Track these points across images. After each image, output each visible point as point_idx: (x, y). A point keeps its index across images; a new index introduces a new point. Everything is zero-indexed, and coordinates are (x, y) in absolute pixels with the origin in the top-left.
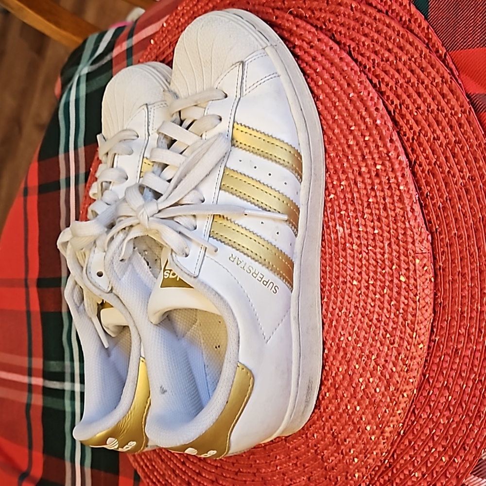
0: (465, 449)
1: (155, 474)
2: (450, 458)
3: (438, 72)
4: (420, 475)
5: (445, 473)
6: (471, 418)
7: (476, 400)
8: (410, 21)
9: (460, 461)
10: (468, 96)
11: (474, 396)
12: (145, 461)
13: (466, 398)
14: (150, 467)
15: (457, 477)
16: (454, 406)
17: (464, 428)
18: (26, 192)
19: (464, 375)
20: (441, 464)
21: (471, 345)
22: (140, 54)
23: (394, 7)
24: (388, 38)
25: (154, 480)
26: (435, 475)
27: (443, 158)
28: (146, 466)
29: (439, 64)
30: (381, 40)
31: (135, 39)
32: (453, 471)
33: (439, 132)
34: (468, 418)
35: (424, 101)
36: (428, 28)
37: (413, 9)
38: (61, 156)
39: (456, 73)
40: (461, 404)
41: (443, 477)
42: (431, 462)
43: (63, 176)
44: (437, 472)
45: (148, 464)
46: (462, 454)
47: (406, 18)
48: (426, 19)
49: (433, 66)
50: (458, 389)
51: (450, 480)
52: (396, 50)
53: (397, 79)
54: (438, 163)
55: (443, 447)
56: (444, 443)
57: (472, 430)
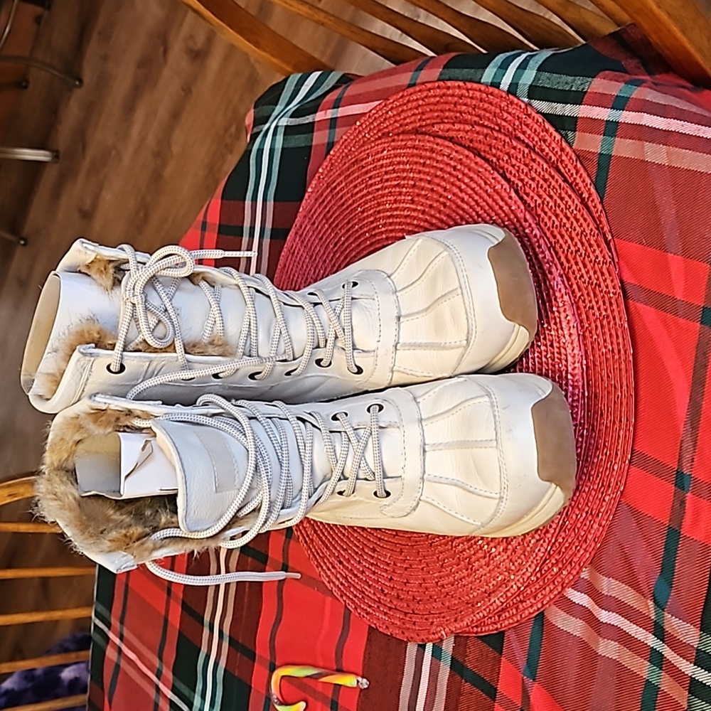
0: (571, 565)
1: (352, 589)
2: (560, 569)
3: (601, 252)
4: (535, 579)
5: (553, 582)
6: (580, 541)
7: (585, 528)
8: (588, 199)
9: (567, 573)
10: (622, 281)
11: (585, 525)
12: (341, 579)
13: (579, 525)
14: (346, 585)
15: (562, 585)
16: (569, 530)
17: (574, 548)
18: (204, 225)
19: (580, 506)
20: (553, 573)
21: (589, 484)
22: (344, 129)
23: (577, 181)
24: (568, 208)
25: (351, 597)
26: (546, 581)
27: (593, 325)
28: (342, 584)
29: (604, 245)
30: (562, 206)
31: (341, 112)
32: (560, 580)
33: (594, 303)
34: (578, 541)
35: (588, 272)
36: (601, 212)
37: (593, 190)
38: (248, 203)
39: (616, 260)
40: (574, 529)
41: (552, 584)
42: (558, 582)
43: (247, 224)
44: (548, 579)
45: (344, 582)
46: (569, 568)
47: (585, 195)
48: (601, 202)
49: (598, 246)
50: (574, 517)
51: (556, 586)
52: (572, 219)
53: (569, 245)
54: (590, 328)
55: (556, 560)
56: (557, 557)
57: (579, 551)
